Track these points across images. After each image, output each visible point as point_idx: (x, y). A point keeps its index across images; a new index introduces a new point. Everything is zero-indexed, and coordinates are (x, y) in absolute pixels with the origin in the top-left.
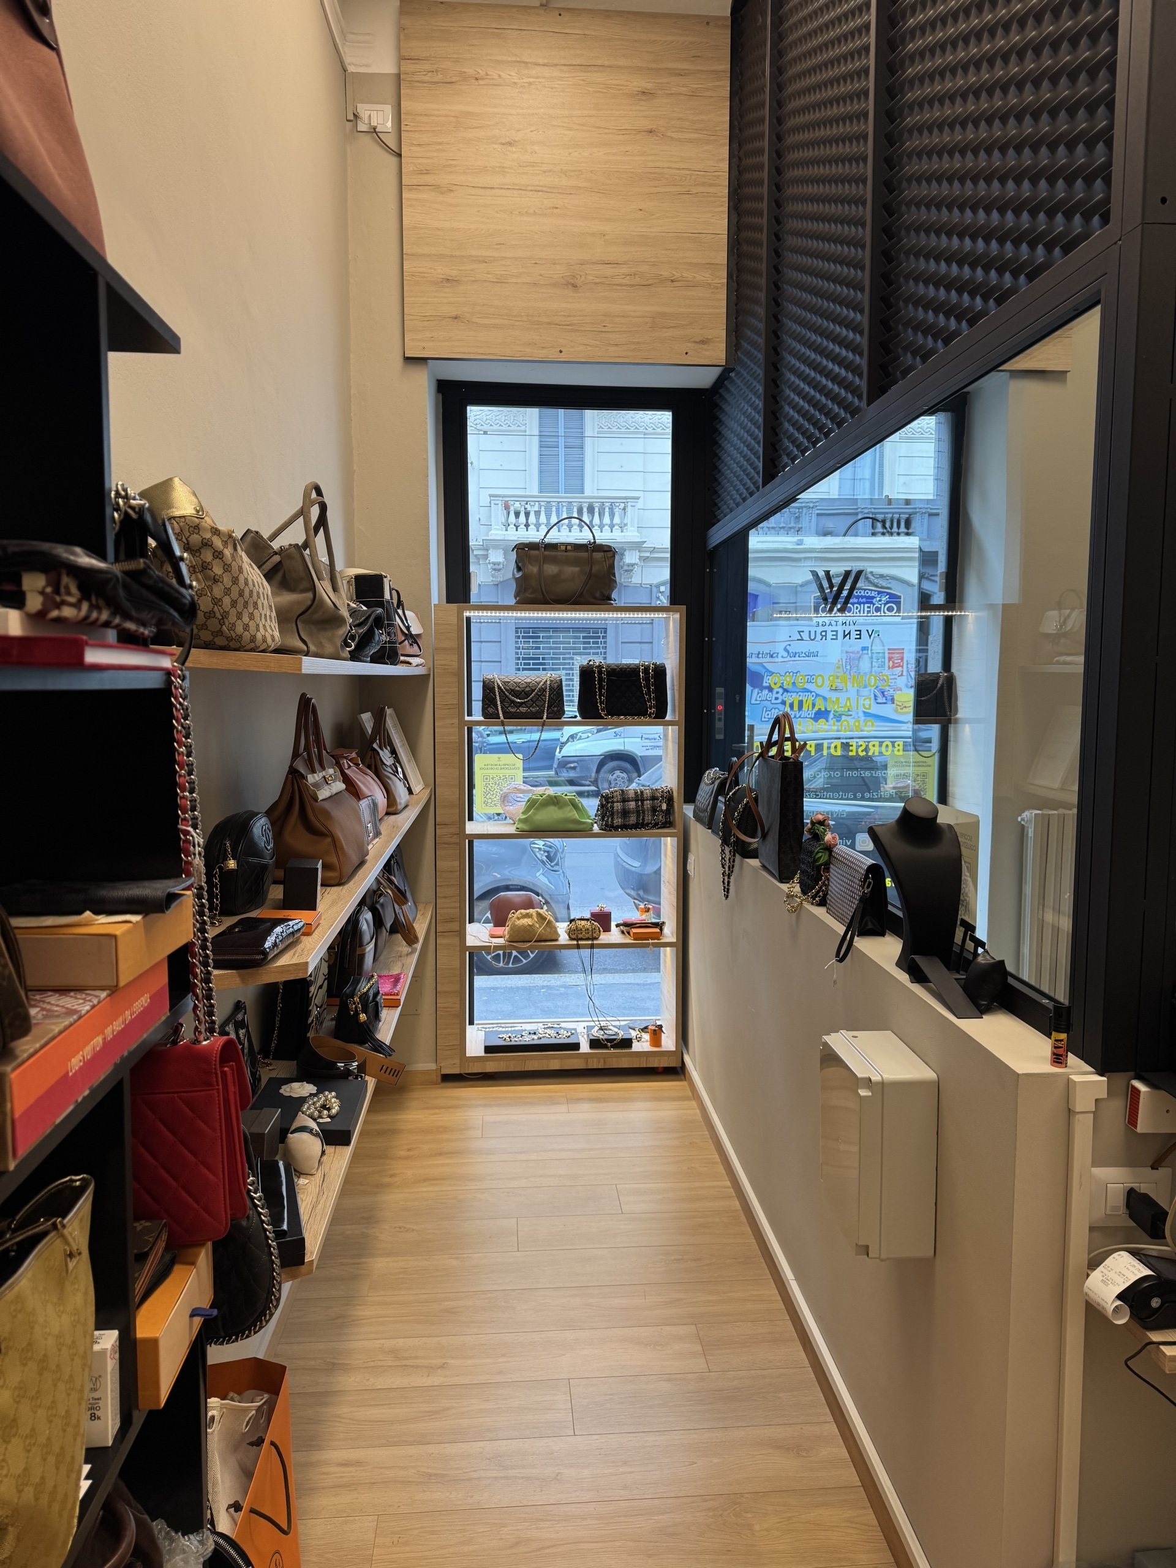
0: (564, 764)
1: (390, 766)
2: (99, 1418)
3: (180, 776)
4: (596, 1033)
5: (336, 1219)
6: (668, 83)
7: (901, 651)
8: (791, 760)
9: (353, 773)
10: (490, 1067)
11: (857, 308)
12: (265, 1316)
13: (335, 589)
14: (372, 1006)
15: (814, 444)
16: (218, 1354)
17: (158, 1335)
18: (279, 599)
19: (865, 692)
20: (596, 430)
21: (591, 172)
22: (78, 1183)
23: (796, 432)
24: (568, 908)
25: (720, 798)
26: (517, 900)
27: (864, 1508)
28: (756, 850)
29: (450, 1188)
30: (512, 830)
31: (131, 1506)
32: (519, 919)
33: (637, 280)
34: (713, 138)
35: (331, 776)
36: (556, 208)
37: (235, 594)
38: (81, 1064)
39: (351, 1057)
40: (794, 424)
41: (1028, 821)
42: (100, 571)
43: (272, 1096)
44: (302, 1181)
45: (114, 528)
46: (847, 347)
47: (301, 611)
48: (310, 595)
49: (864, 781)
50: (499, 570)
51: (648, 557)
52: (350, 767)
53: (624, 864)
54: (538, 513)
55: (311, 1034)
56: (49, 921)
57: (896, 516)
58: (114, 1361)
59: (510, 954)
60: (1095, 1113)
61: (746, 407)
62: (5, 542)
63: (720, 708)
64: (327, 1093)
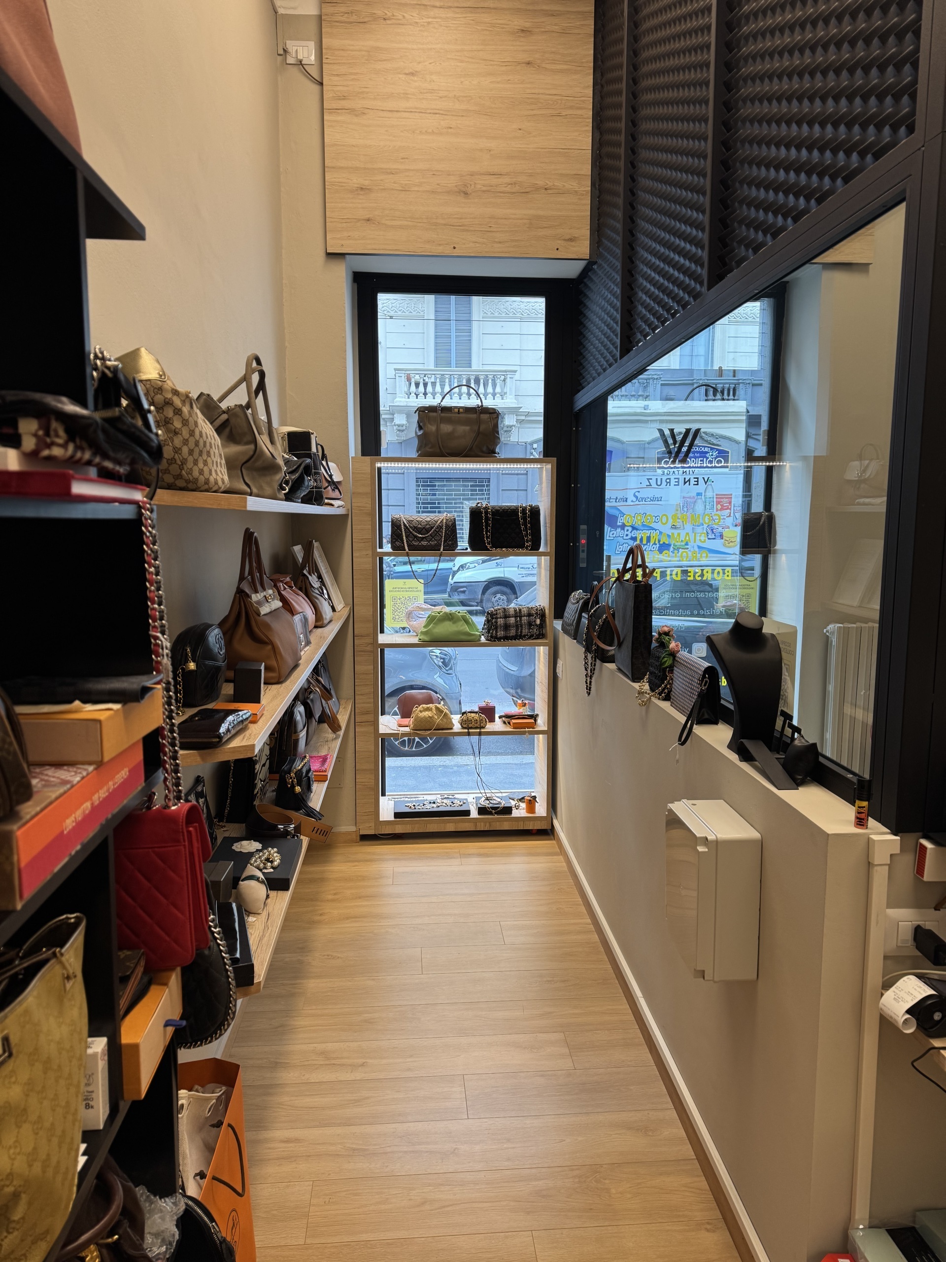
0: (456, 588)
1: (317, 589)
2: (92, 1107)
3: (150, 591)
4: (483, 803)
5: (278, 949)
6: (543, 22)
7: (729, 497)
8: (642, 583)
9: (288, 594)
10: (399, 829)
11: (700, 209)
12: (224, 1025)
13: (272, 442)
14: (306, 781)
15: (663, 323)
16: (185, 1056)
17: (138, 1041)
18: (227, 450)
19: (699, 529)
20: (482, 314)
21: (480, 97)
22: (72, 920)
23: (647, 313)
24: (460, 703)
25: (583, 614)
26: (420, 697)
27: (698, 1176)
28: (613, 656)
29: (367, 925)
30: (415, 640)
31: (118, 1176)
32: (422, 712)
33: (517, 188)
34: (579, 68)
35: (270, 596)
36: (451, 128)
37: (191, 444)
38: (74, 824)
39: (289, 821)
40: (647, 307)
41: (833, 633)
42: (82, 417)
43: (226, 852)
44: (251, 919)
45: (93, 385)
46: (691, 242)
47: (245, 460)
48: (252, 447)
49: (698, 601)
50: (403, 431)
51: (523, 420)
52: (285, 589)
53: (505, 668)
54: (434, 384)
55: (256, 803)
56: (46, 708)
57: (727, 386)
58: (104, 1062)
59: (414, 740)
60: (890, 866)
61: (606, 294)
62: (4, 392)
63: (583, 541)
64: (270, 849)
